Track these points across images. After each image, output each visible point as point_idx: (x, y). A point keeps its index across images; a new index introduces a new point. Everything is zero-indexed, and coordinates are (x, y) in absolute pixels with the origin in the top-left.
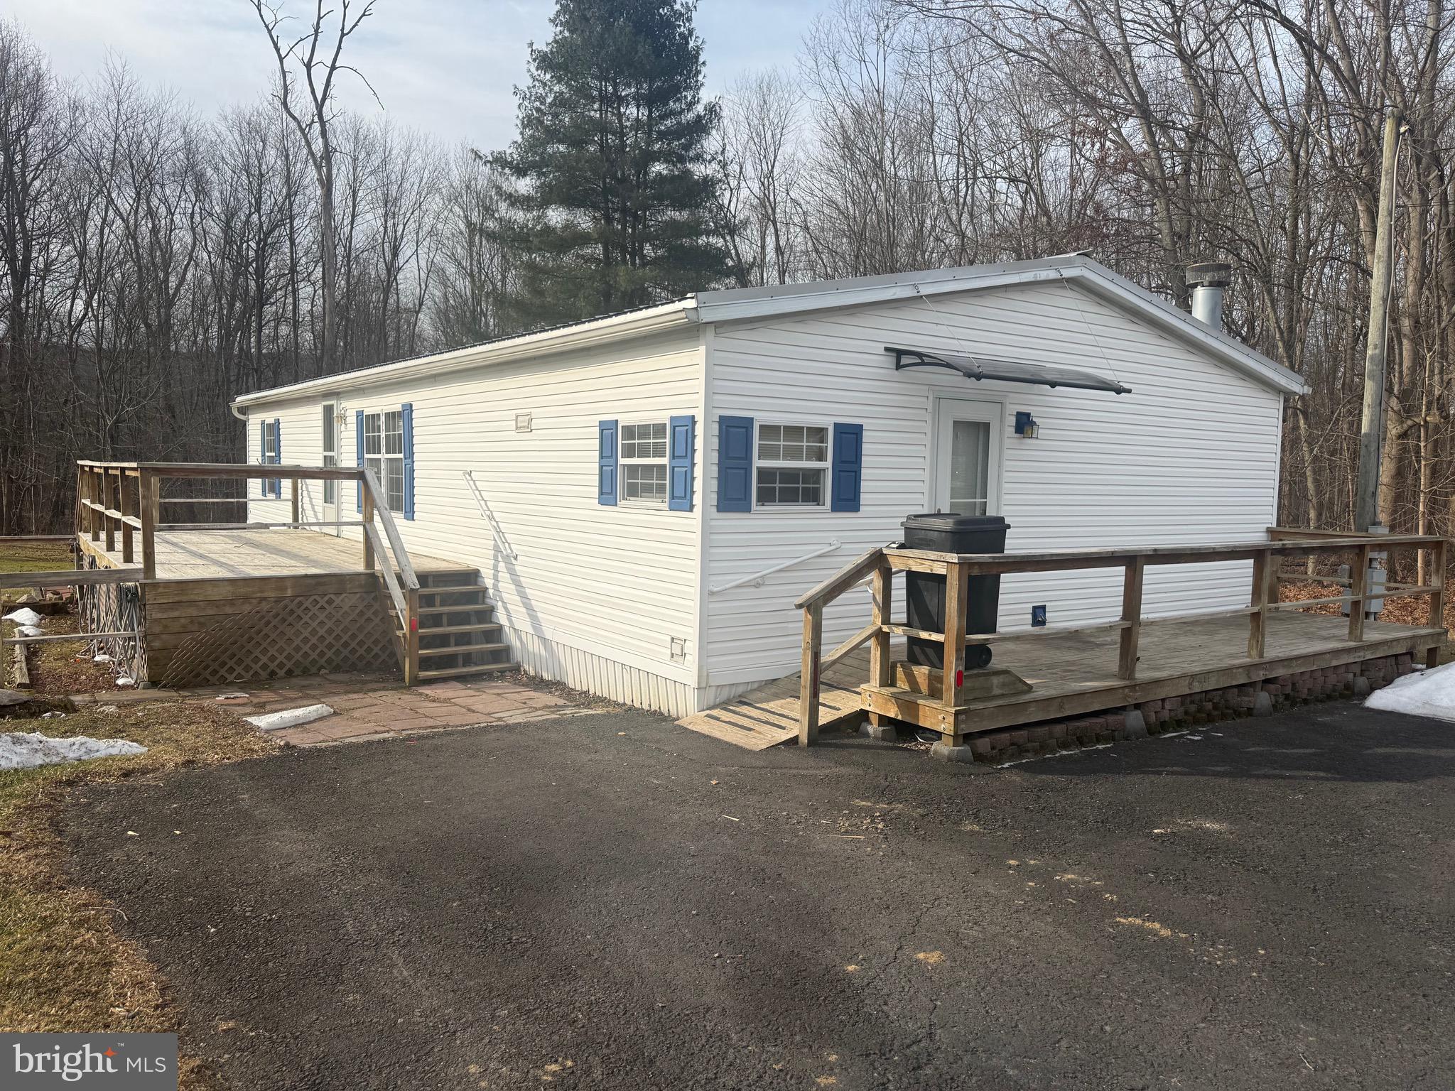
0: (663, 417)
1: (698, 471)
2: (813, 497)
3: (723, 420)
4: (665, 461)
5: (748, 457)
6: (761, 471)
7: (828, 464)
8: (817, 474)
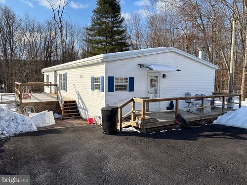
0: (99, 76)
1: (105, 86)
2: (125, 89)
3: (108, 77)
4: (100, 84)
5: (113, 83)
6: (116, 85)
7: (128, 84)
8: (126, 85)
